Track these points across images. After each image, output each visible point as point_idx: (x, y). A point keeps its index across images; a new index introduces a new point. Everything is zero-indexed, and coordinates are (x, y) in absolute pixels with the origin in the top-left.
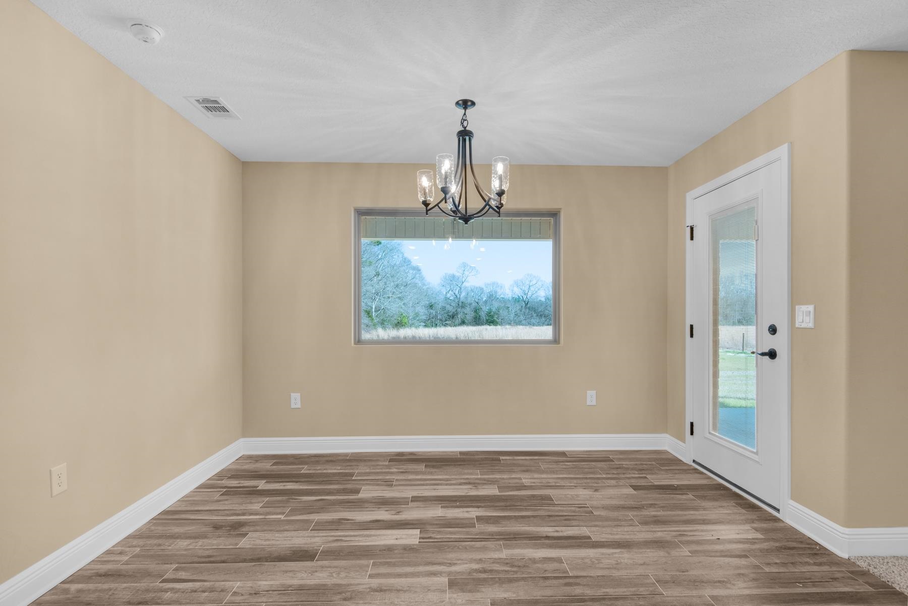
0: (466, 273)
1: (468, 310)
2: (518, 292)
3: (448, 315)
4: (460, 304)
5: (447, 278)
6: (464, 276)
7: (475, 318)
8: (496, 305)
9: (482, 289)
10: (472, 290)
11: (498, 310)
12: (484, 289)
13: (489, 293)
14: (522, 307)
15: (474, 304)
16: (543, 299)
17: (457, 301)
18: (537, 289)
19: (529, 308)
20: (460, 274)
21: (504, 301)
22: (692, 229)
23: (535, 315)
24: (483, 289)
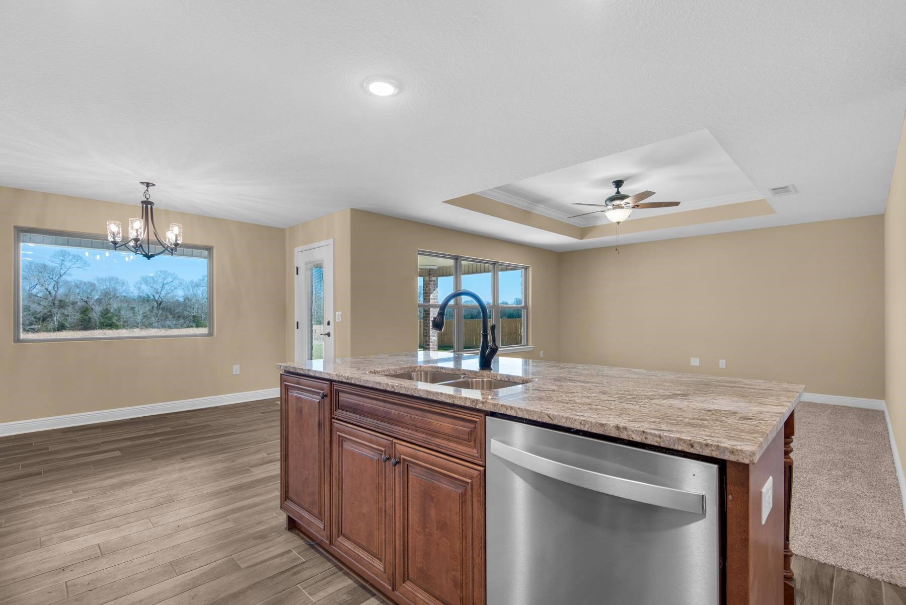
0: (67, 264)
1: (69, 311)
2: (147, 290)
3: (35, 318)
4: (57, 303)
5: (33, 267)
6: (62, 267)
7: (83, 320)
8: (114, 305)
9: (92, 285)
10: (77, 286)
11: (119, 310)
12: (97, 285)
13: (104, 290)
14: (153, 307)
15: (80, 304)
16: (181, 299)
17: (50, 299)
18: (173, 288)
19: (163, 309)
20: (56, 265)
21: (127, 300)
22: (297, 269)
23: (171, 316)
24: (95, 284)
